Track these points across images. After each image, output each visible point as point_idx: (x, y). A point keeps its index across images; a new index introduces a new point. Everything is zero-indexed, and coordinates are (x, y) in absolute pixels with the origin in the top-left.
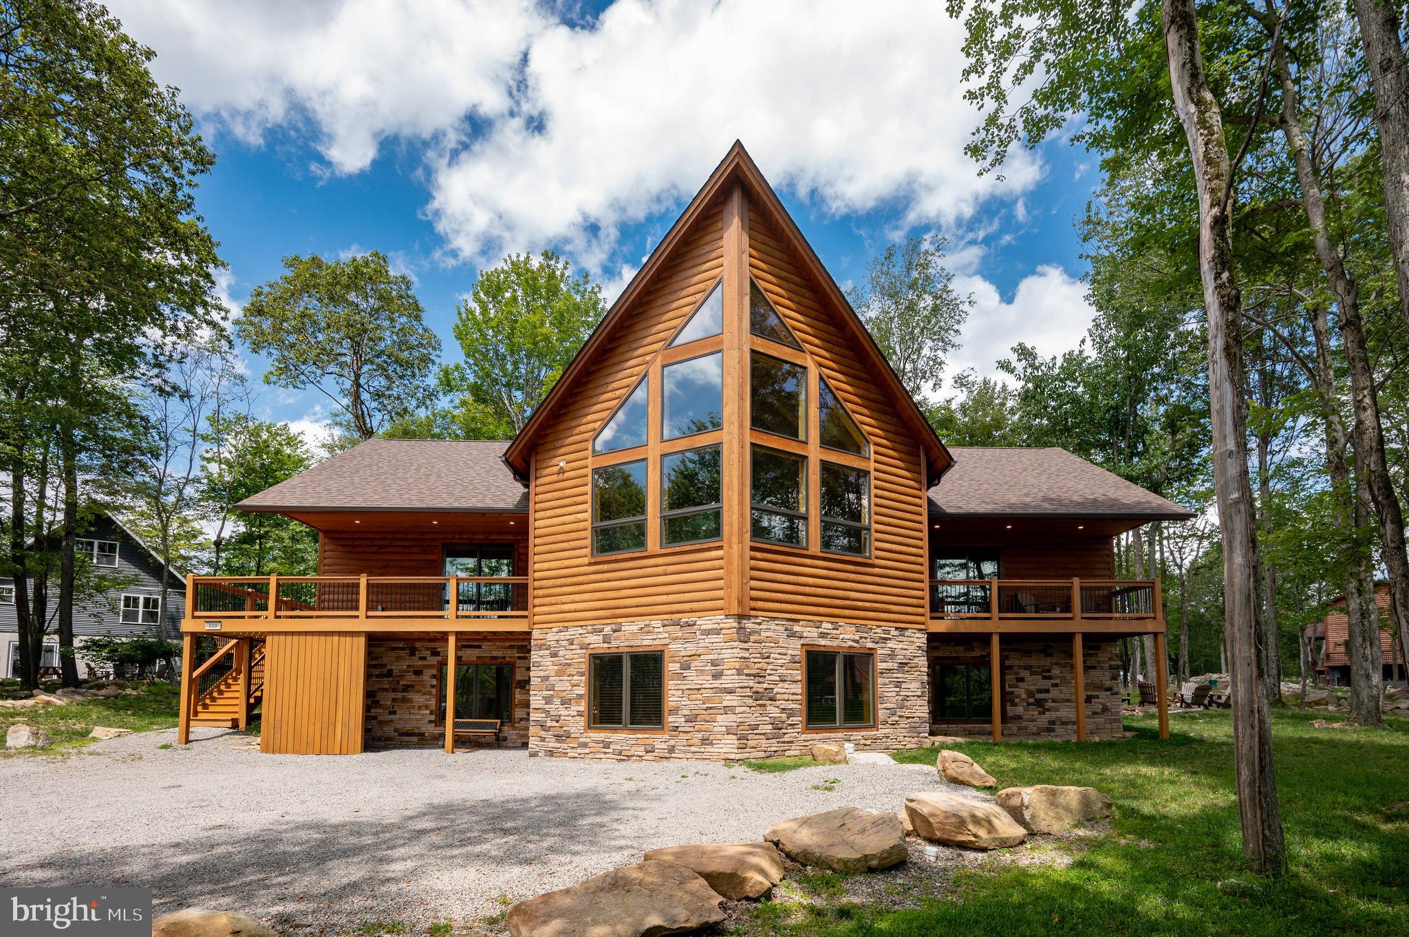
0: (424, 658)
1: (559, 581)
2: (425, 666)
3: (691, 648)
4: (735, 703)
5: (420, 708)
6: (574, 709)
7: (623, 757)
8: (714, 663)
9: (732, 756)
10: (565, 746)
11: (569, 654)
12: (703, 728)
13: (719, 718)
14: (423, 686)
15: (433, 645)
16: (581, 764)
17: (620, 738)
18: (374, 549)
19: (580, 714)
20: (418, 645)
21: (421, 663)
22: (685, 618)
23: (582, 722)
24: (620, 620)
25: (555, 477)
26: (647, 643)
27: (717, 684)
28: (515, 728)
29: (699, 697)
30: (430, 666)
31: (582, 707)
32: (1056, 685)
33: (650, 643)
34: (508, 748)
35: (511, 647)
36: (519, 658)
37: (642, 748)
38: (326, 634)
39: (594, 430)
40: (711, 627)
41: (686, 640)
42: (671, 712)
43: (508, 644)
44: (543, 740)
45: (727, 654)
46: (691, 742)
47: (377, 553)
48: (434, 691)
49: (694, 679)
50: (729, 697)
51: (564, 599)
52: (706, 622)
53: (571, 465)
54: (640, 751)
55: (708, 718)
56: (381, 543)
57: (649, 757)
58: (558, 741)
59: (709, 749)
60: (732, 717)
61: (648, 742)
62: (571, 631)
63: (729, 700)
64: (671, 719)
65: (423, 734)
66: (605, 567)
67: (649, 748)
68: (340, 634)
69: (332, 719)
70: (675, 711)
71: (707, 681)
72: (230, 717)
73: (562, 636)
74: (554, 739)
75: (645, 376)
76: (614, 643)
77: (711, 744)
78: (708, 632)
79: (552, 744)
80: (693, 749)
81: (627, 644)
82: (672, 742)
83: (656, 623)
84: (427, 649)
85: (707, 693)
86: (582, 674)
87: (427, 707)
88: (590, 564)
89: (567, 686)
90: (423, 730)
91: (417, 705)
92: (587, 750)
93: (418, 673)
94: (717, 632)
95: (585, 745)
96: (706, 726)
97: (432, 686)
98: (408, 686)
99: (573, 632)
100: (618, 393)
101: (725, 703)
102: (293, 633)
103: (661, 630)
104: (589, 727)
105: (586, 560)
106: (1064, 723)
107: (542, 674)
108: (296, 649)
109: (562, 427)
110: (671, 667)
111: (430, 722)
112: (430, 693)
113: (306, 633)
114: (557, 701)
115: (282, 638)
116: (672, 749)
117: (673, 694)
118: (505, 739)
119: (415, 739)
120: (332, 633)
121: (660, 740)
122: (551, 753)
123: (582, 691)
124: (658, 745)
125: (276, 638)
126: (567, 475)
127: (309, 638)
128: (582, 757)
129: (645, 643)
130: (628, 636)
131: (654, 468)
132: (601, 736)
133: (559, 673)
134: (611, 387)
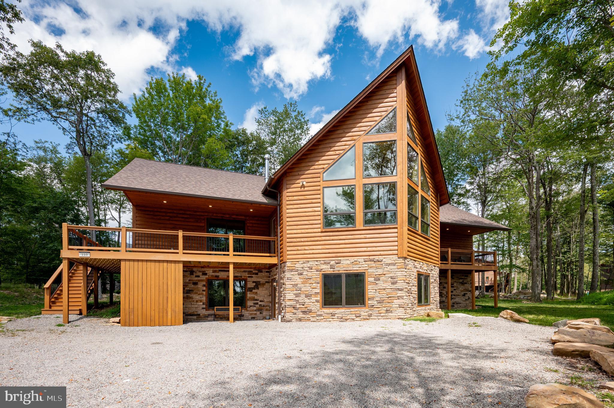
0: (199, 276)
1: (302, 240)
2: (199, 280)
3: (380, 271)
4: (404, 295)
5: (197, 301)
6: (314, 299)
7: (343, 319)
8: (392, 278)
9: (403, 317)
10: (309, 316)
11: (310, 274)
12: (387, 305)
13: (395, 301)
14: (199, 290)
15: (203, 269)
16: (318, 324)
17: (340, 311)
18: (167, 218)
19: (317, 301)
20: (195, 269)
21: (196, 279)
22: (377, 258)
23: (319, 305)
24: (339, 258)
25: (299, 189)
26: (356, 269)
27: (394, 287)
28: (247, 311)
29: (385, 292)
30: (202, 281)
31: (319, 298)
32: (455, 290)
33: (358, 269)
34: (244, 320)
35: (245, 271)
36: (249, 277)
37: (354, 315)
38: (159, 261)
39: (323, 168)
40: (391, 262)
41: (377, 268)
42: (369, 299)
43: (243, 270)
44: (295, 314)
45: (399, 274)
46: (380, 312)
47: (169, 220)
48: (204, 293)
49: (381, 284)
50: (400, 292)
51: (306, 248)
52: (388, 260)
53: (309, 184)
54: (353, 317)
55: (390, 301)
56: (171, 215)
57: (358, 319)
58: (304, 314)
59: (390, 314)
60: (401, 301)
61: (357, 312)
62: (311, 263)
63: (400, 293)
64: (369, 302)
65: (199, 315)
66: (331, 234)
67: (358, 315)
68: (167, 261)
69: (165, 307)
70: (372, 299)
71: (388, 285)
72: (78, 308)
73: (305, 265)
74: (302, 313)
75: (354, 146)
76: (336, 269)
77: (391, 312)
78: (389, 264)
79: (301, 315)
80: (382, 315)
81: (345, 269)
82: (371, 312)
83: (361, 259)
84: (200, 271)
85: (388, 291)
86: (318, 283)
87: (201, 301)
88: (322, 232)
89: (309, 288)
90: (199, 312)
91: (195, 300)
92: (322, 318)
93: (195, 284)
94: (394, 264)
95: (321, 315)
96: (388, 305)
97: (203, 291)
98: (190, 290)
99: (312, 263)
100: (337, 152)
101: (398, 295)
102: (138, 261)
103: (364, 263)
104: (323, 307)
105: (319, 230)
106: (457, 303)
107: (293, 283)
108: (140, 270)
109: (303, 165)
110: (369, 279)
111: (203, 308)
112: (202, 294)
113: (147, 261)
114: (303, 296)
115: (132, 263)
116: (370, 315)
117: (370, 291)
118: (243, 316)
119: (195, 317)
120: (163, 261)
121: (363, 311)
122: (300, 320)
123: (318, 291)
124: (362, 313)
125: (127, 263)
126: (306, 189)
127: (149, 264)
128: (318, 321)
129: (355, 269)
130: (345, 266)
131: (359, 190)
132: (331, 310)
133: (303, 283)
134: (333, 149)
